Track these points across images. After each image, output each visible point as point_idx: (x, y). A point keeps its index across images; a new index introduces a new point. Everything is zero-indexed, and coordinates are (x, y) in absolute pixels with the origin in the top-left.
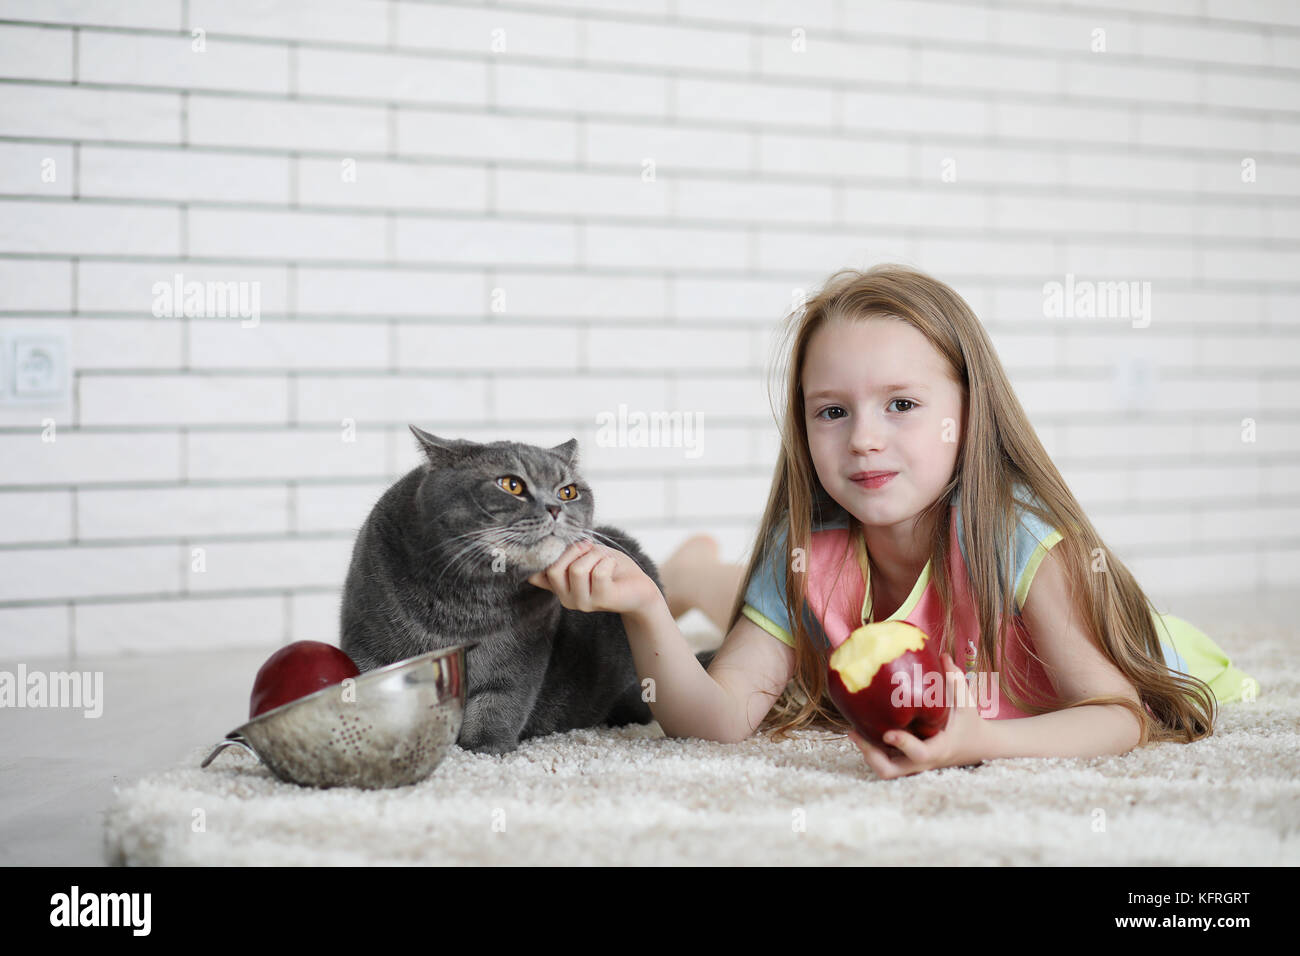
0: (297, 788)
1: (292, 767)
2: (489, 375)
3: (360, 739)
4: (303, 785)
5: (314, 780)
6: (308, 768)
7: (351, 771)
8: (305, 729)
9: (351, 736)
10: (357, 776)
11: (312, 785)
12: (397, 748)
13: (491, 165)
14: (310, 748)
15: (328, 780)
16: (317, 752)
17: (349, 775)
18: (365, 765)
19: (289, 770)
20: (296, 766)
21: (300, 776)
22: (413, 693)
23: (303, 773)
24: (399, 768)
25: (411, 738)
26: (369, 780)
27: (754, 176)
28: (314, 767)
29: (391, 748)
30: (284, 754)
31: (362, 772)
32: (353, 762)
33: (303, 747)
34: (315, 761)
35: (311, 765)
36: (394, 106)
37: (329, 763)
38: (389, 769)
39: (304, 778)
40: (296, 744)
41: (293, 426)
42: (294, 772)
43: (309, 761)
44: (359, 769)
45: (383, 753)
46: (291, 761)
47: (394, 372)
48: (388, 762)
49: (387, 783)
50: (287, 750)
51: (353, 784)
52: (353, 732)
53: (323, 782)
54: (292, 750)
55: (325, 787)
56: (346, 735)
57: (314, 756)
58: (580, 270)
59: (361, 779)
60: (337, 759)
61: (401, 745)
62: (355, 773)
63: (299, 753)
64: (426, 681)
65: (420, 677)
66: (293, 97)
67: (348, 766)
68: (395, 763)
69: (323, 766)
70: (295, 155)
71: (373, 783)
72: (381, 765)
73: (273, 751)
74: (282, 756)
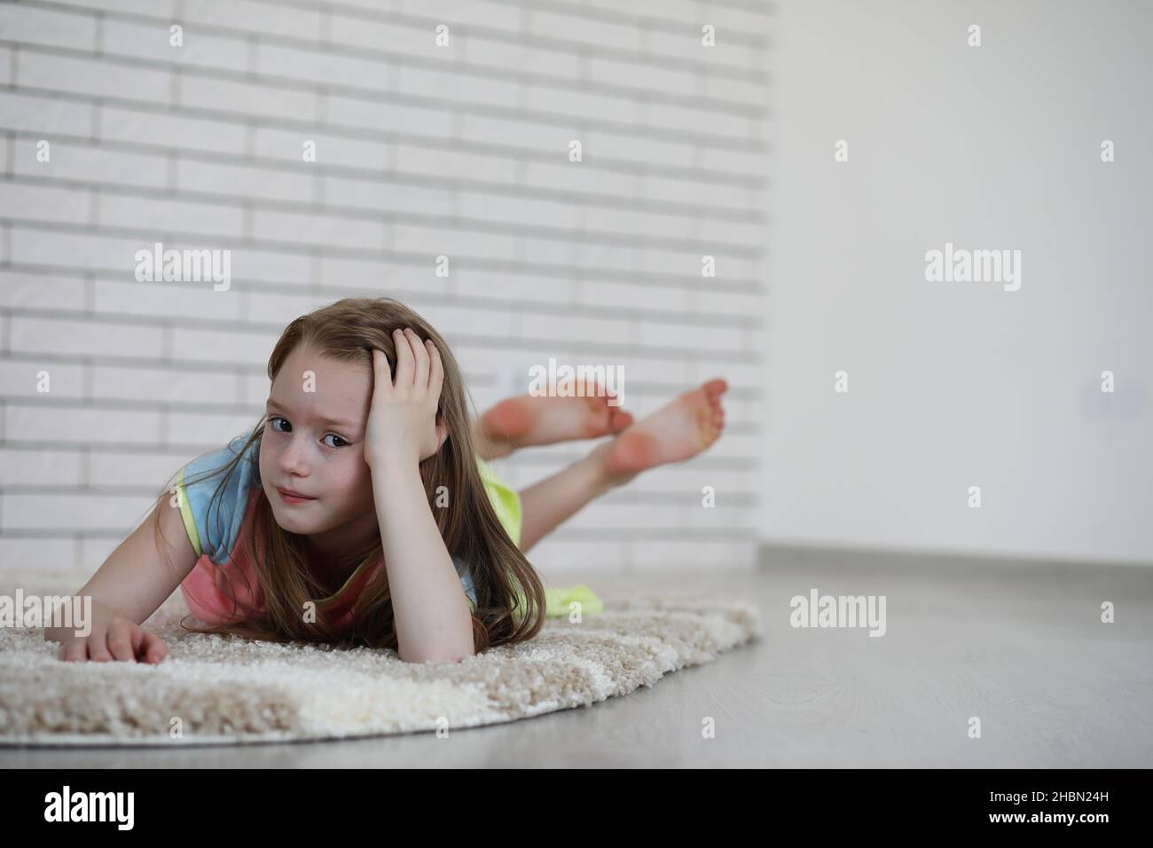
27: (170, 193)
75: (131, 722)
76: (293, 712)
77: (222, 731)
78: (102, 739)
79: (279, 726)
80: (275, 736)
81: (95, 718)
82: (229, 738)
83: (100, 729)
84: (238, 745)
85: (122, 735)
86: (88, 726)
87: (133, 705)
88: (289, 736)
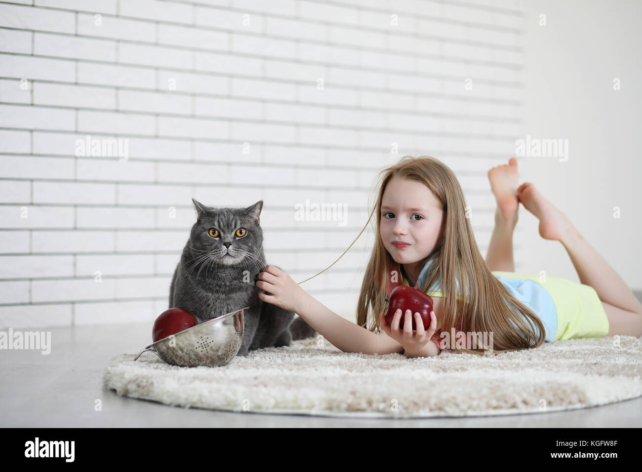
0: (179, 367)
1: (177, 359)
2: (155, 207)
3: (208, 346)
4: (182, 366)
5: (186, 364)
6: (184, 359)
7: (202, 360)
8: (183, 343)
9: (205, 345)
10: (204, 362)
11: (186, 366)
12: (220, 351)
13: (157, 115)
14: (185, 350)
15: (192, 364)
16: (188, 352)
17: (201, 361)
18: (207, 358)
19: (175, 360)
20: (179, 358)
21: (179, 363)
22: (226, 328)
23: (182, 361)
24: (220, 359)
25: (225, 347)
26: (209, 363)
28: (186, 358)
29: (218, 351)
30: (173, 353)
31: (206, 361)
32: (203, 356)
33: (181, 350)
34: (187, 356)
35: (185, 358)
36: (117, 88)
37: (193, 357)
38: (217, 359)
39: (182, 363)
40: (178, 349)
41: (75, 229)
42: (177, 361)
43: (184, 356)
44: (205, 359)
45: (215, 353)
46: (176, 356)
47: (117, 206)
48: (216, 356)
49: (215, 365)
50: (174, 351)
51: (203, 365)
52: (206, 343)
53: (190, 365)
54: (176, 351)
55: (191, 366)
56: (203, 345)
57: (187, 354)
58: (192, 162)
59: (206, 363)
60: (196, 355)
61: (221, 349)
62: (204, 360)
63: (180, 352)
64: (230, 324)
65: (228, 322)
66: (76, 84)
67: (201, 358)
68: (218, 356)
69: (190, 358)
70: (77, 109)
71: (210, 365)
72: (214, 358)
73: (168, 352)
74: (172, 354)
75: (525, 402)
76: (583, 393)
77: (561, 405)
78: (514, 411)
79: (580, 401)
80: (578, 406)
81: (511, 402)
82: (563, 408)
83: (514, 406)
84: (566, 410)
85: (523, 409)
86: (509, 405)
87: (525, 395)
88: (584, 405)
